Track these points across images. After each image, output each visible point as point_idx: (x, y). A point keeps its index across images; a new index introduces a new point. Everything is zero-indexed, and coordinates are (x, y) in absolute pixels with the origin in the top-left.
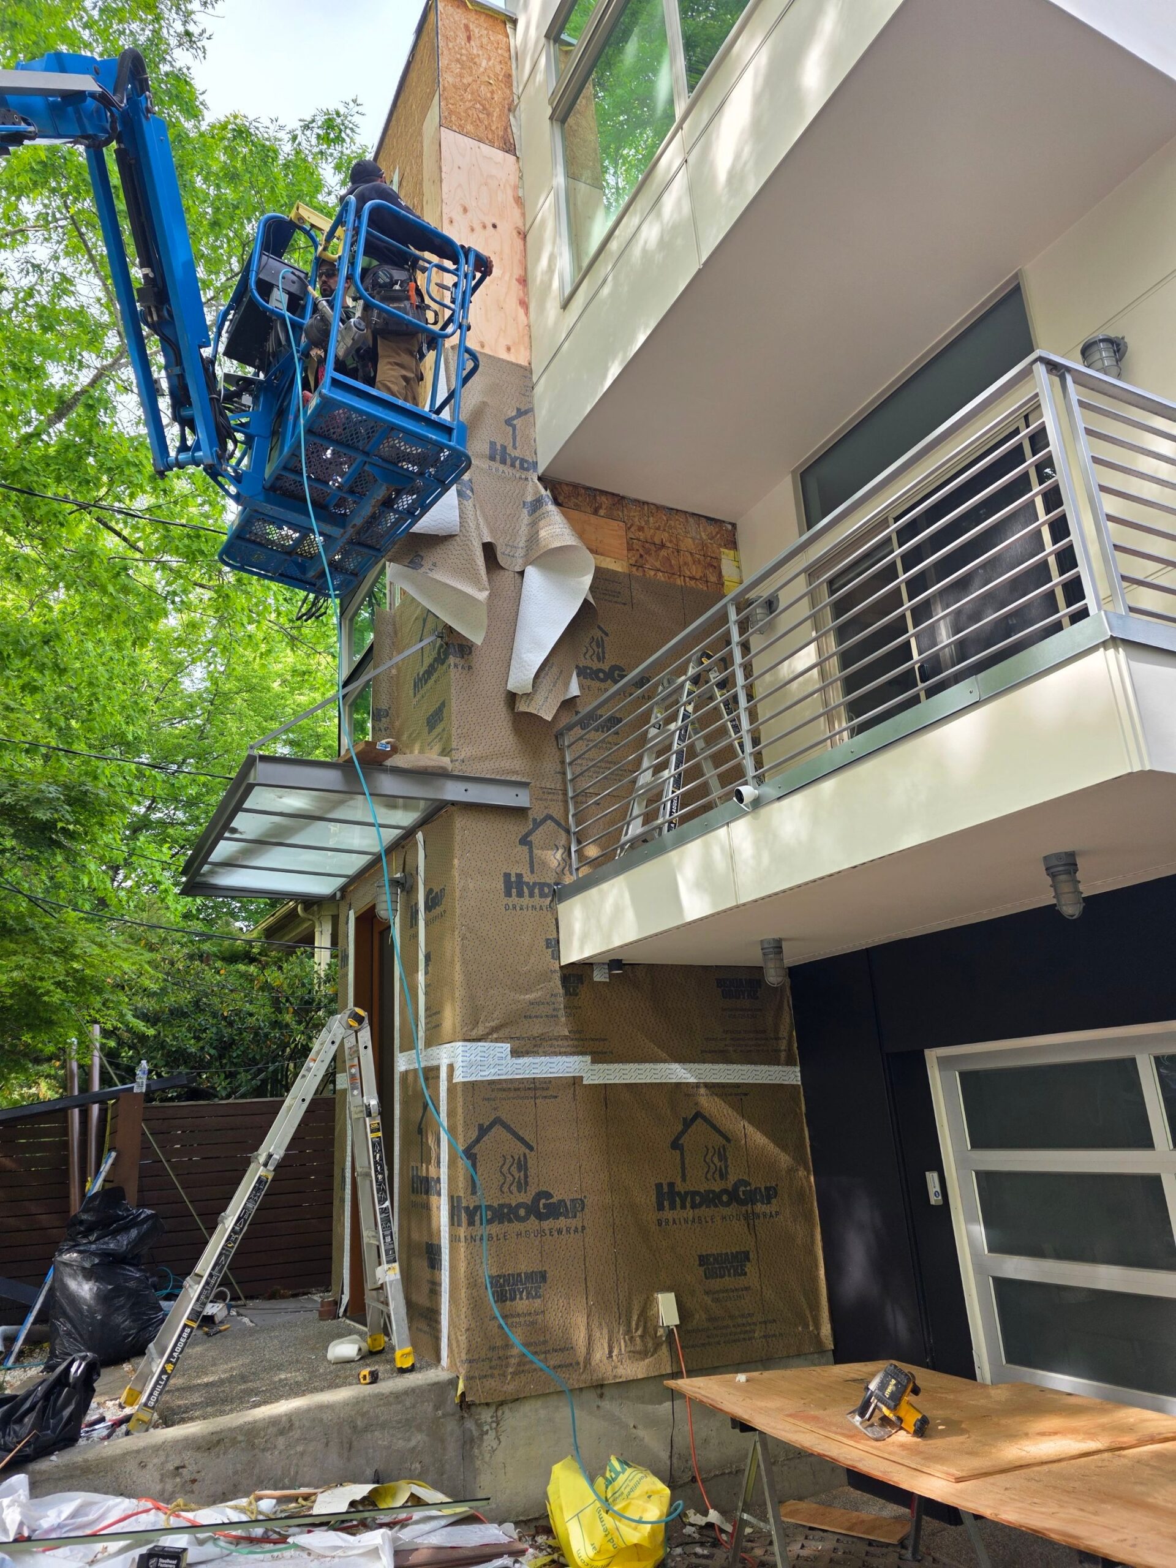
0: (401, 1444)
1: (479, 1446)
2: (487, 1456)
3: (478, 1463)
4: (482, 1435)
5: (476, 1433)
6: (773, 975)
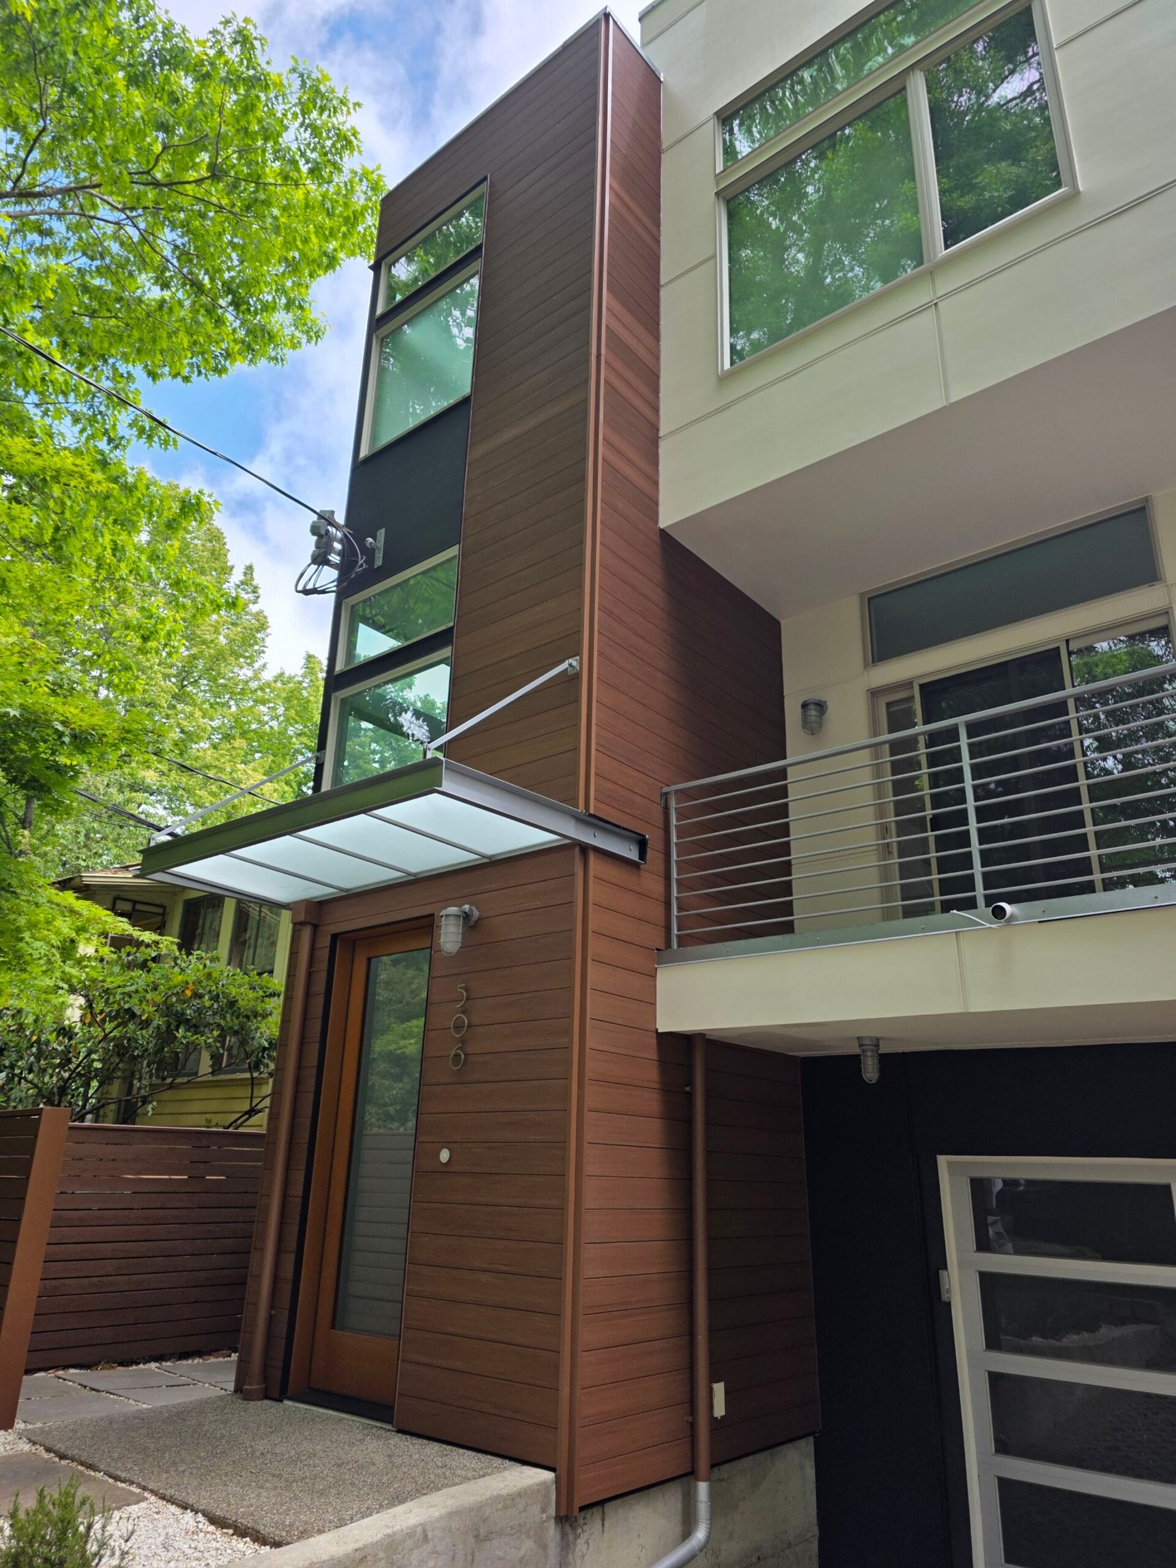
1: (573, 1552)
2: (578, 1563)
4: (575, 1539)
5: (571, 1537)
6: (870, 1072)
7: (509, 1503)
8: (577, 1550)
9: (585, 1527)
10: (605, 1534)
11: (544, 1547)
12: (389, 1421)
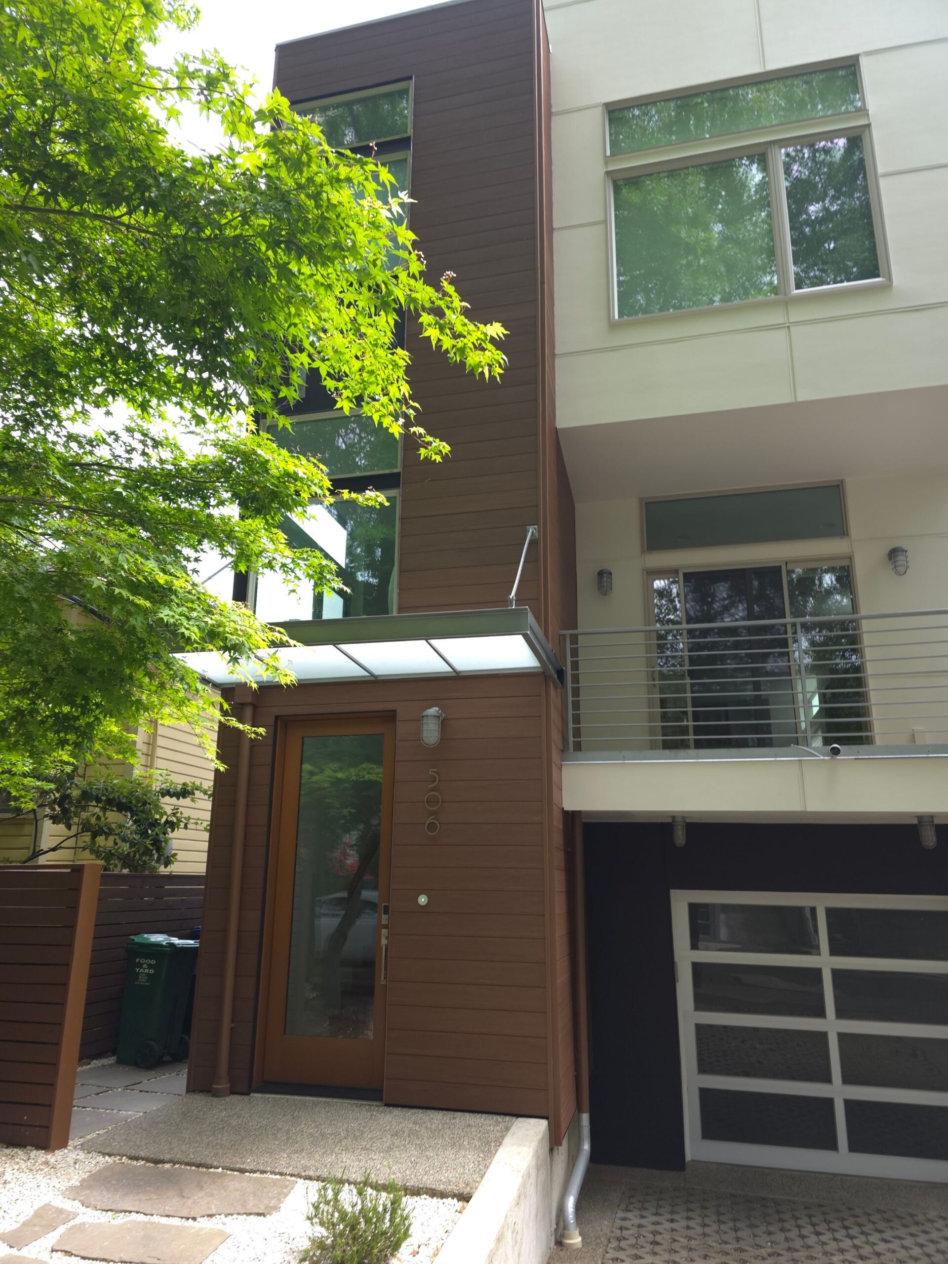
6: (680, 837)
12: (381, 1100)
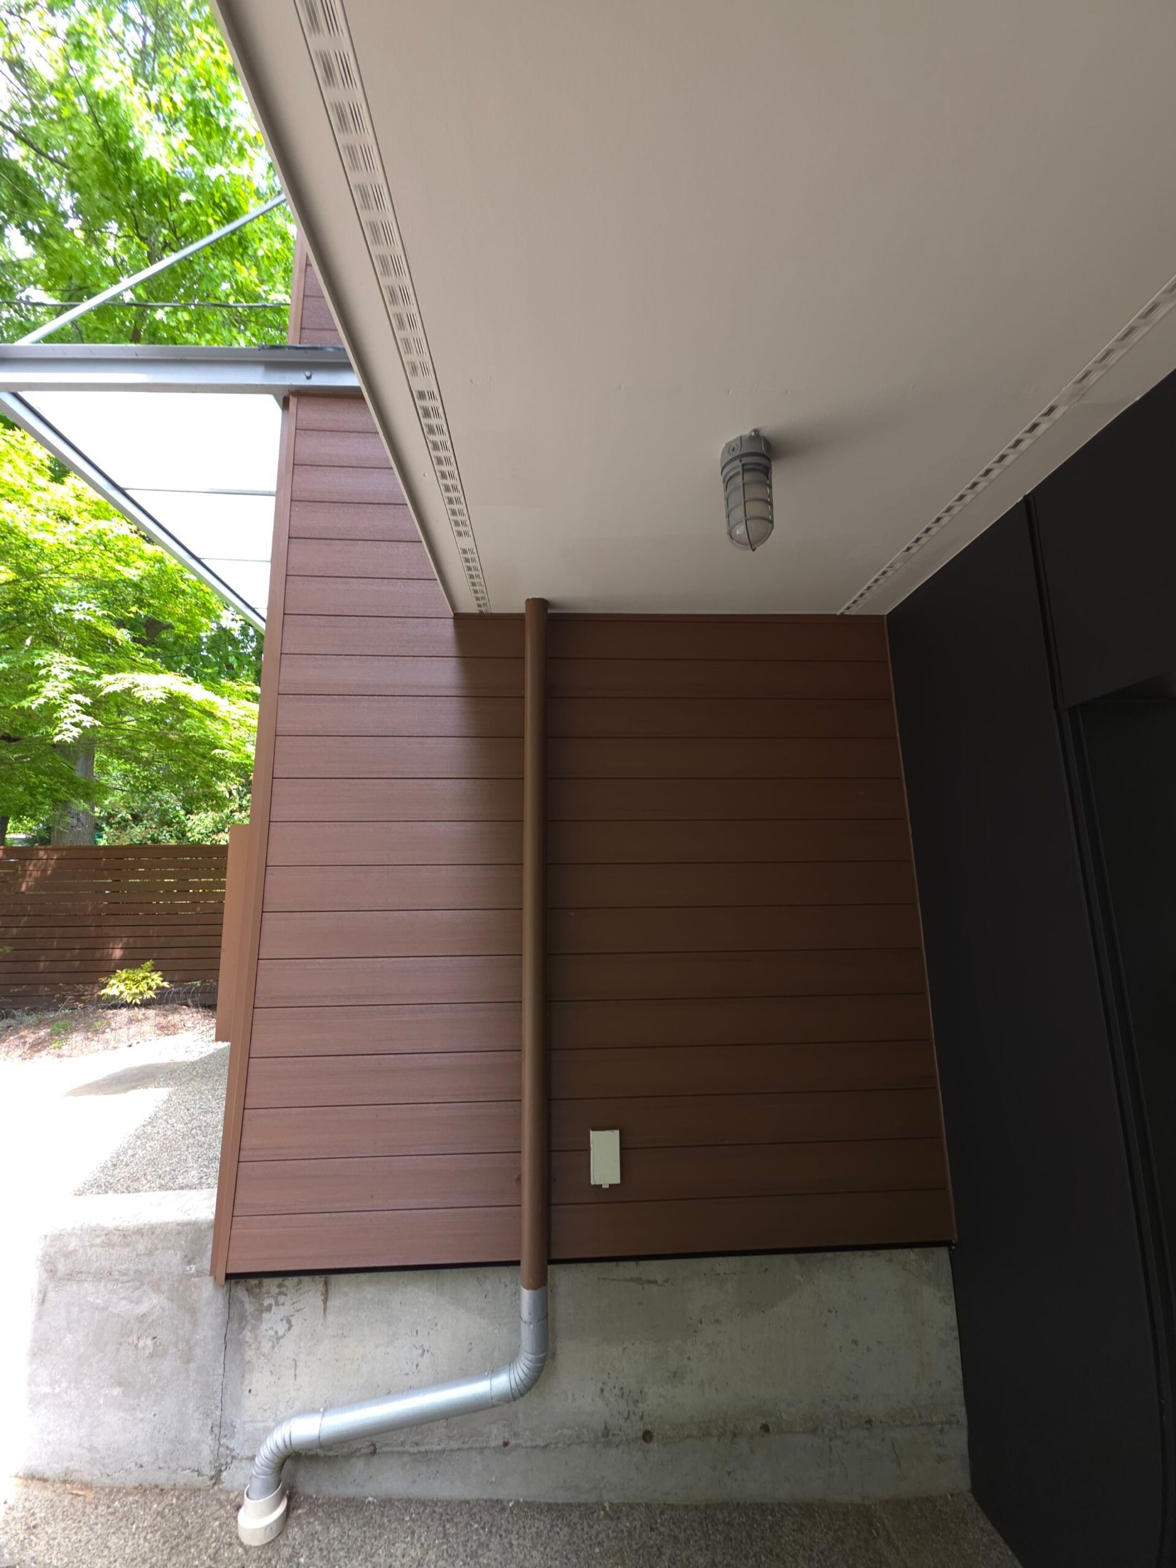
0: (124, 1307)
1: (254, 1328)
2: (266, 1346)
3: (250, 1354)
4: (261, 1312)
5: (250, 1308)
7: (115, 1239)
8: (264, 1326)
9: (282, 1299)
10: (330, 1318)
11: (192, 1311)
